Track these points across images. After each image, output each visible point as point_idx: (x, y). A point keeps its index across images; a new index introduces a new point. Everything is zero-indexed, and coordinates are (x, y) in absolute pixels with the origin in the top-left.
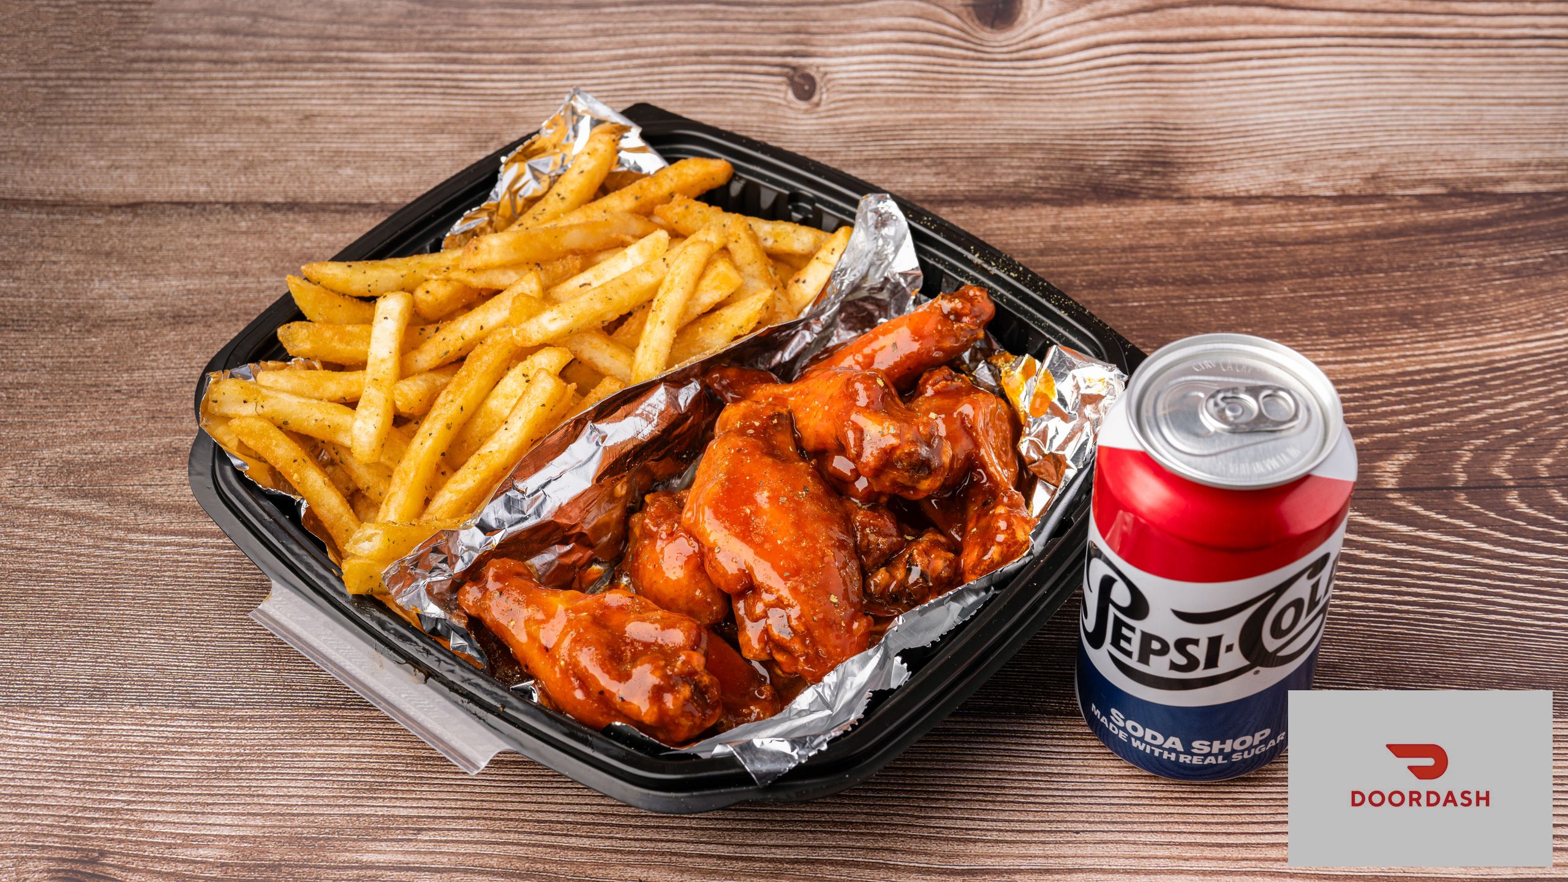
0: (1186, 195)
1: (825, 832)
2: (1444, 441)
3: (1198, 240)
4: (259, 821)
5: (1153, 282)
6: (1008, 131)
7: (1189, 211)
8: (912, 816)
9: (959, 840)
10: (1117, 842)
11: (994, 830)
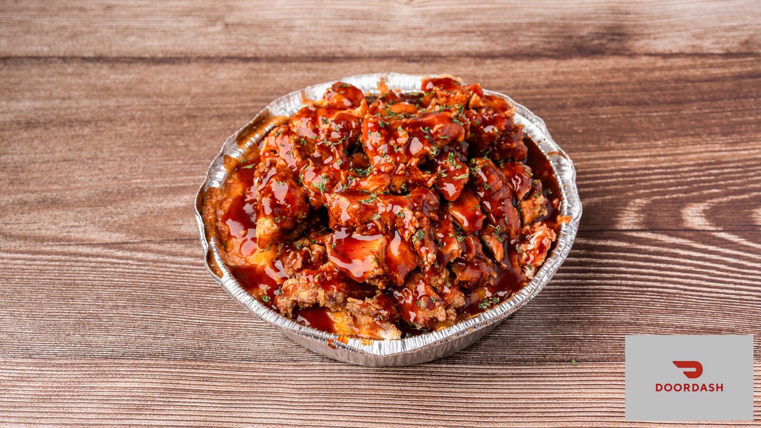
0: (633, 52)
3: (641, 79)
5: (615, 103)
7: (635, 62)
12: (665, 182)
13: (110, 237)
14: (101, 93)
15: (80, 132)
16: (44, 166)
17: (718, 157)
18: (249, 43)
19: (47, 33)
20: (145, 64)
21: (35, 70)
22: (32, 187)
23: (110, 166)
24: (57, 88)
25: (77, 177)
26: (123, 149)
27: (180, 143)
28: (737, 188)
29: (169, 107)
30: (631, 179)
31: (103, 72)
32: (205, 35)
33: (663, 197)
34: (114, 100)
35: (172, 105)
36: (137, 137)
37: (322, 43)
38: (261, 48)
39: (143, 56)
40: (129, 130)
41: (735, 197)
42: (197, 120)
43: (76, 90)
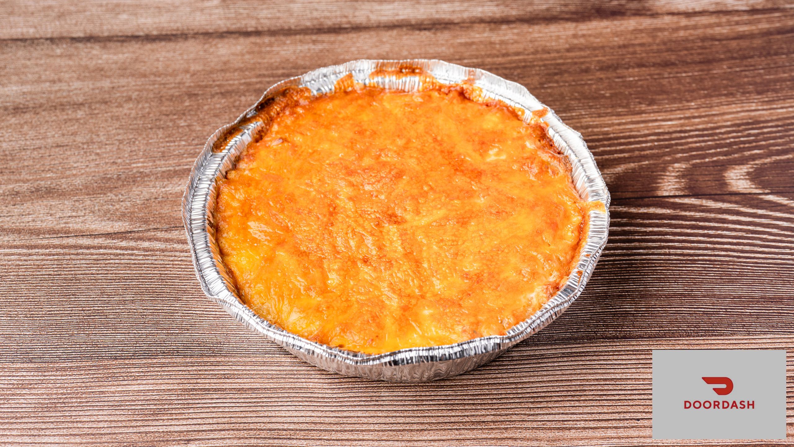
0: (654, 12)
1: (467, 429)
3: (666, 39)
5: (641, 65)
7: (657, 22)
8: (525, 414)
9: (558, 429)
11: (581, 420)
12: (703, 144)
13: (112, 227)
14: (93, 74)
15: (73, 116)
16: (35, 153)
17: (755, 116)
18: (248, 16)
19: (32, 13)
20: (140, 42)
21: (20, 53)
22: (24, 176)
23: (108, 150)
24: (45, 70)
25: (72, 164)
26: (121, 131)
27: (182, 123)
28: (779, 148)
29: (167, 86)
30: (667, 143)
31: (94, 52)
32: (202, 10)
33: (703, 161)
34: (108, 80)
35: (171, 83)
36: (135, 119)
37: (327, 14)
38: (262, 21)
40: (126, 111)
41: (778, 158)
42: (199, 98)
43: (66, 72)
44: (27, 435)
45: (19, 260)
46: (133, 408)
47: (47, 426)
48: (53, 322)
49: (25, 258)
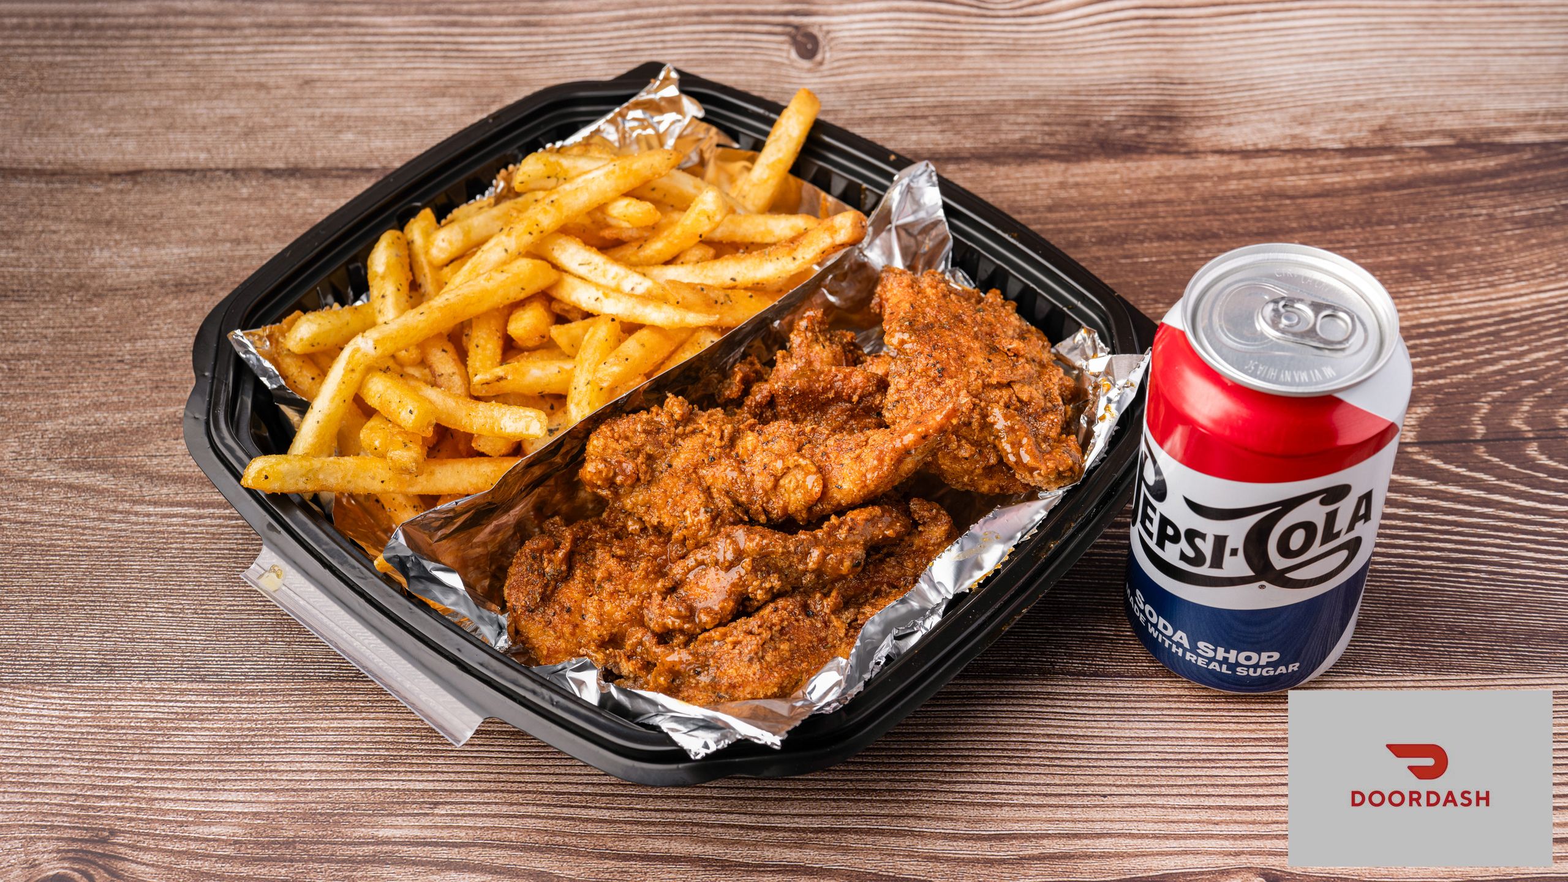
0: (1192, 149)
1: (849, 800)
2: (1462, 393)
3: (1207, 194)
4: (272, 797)
5: (1163, 237)
6: (1013, 88)
7: (1196, 166)
8: (937, 781)
9: (985, 804)
10: (1145, 806)
11: (1020, 794)
19: (204, 128)
21: (185, 193)
24: (224, 223)
31: (301, 194)
39: (369, 165)
43: (257, 225)
44: (197, 789)
45: (184, 525)
46: (354, 752)
47: (227, 776)
48: (236, 622)
49: (193, 522)
